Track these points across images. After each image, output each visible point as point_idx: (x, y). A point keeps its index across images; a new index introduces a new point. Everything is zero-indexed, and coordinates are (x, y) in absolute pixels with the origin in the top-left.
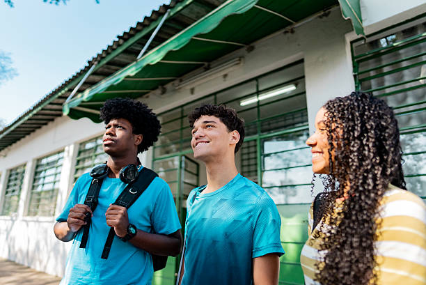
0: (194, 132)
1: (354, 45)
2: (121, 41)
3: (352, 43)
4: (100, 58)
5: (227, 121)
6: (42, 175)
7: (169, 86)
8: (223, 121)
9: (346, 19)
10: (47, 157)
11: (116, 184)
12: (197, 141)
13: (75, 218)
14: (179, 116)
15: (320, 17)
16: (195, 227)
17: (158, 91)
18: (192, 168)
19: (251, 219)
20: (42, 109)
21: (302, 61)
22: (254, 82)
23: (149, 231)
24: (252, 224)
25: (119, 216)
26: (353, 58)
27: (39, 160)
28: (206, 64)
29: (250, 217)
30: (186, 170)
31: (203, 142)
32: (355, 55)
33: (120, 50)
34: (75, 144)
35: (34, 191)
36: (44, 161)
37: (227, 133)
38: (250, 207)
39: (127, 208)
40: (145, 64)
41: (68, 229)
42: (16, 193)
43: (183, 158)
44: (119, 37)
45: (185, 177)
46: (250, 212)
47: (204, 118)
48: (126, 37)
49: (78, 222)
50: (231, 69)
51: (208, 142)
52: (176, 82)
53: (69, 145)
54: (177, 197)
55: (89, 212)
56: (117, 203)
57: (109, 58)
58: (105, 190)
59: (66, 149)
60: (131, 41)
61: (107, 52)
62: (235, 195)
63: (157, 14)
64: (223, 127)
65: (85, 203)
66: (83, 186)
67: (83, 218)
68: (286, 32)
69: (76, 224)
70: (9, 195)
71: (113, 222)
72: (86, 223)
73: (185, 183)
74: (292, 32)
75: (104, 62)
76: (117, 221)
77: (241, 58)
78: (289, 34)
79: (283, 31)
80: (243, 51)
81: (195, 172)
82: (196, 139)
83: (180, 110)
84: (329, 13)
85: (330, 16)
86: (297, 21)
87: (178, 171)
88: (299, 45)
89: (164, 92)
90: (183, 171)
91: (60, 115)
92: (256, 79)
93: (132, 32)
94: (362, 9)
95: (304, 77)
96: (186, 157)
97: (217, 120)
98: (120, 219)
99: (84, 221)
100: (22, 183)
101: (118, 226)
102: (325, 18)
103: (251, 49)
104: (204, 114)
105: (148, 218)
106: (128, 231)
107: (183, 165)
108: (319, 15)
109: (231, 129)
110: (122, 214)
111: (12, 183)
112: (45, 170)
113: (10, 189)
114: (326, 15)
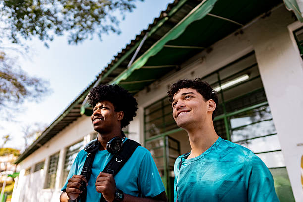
0: (174, 105)
1: (297, 34)
2: (117, 59)
3: (294, 32)
4: (104, 72)
5: (203, 91)
6: (70, 158)
7: (152, 86)
8: (199, 92)
9: (289, 10)
10: (73, 145)
11: (106, 155)
12: (179, 111)
13: (72, 187)
14: (161, 106)
15: (263, 18)
16: (185, 191)
17: (144, 91)
18: (174, 145)
19: (242, 179)
20: (69, 112)
21: (253, 53)
22: (216, 75)
23: (137, 195)
24: (244, 184)
25: (106, 182)
26: (298, 43)
27: (68, 148)
28: (177, 66)
29: (241, 177)
30: (170, 147)
31: (184, 111)
32: (299, 41)
33: (116, 65)
34: (91, 135)
35: (65, 170)
36: (72, 149)
37: (204, 102)
38: (239, 167)
39: (115, 175)
40: (133, 69)
41: (69, 198)
42: (54, 172)
43: (167, 138)
44: (115, 57)
45: (170, 153)
46: (239, 171)
47: (182, 91)
48: (120, 56)
49: (74, 191)
50: (196, 67)
51: (189, 111)
52: (157, 83)
53: (86, 136)
54: (165, 169)
55: (84, 182)
56: (105, 171)
57: (109, 72)
58: (96, 161)
59: (85, 138)
60: (123, 58)
61: (108, 69)
62: (221, 157)
63: (139, 37)
64: (200, 97)
65: (82, 174)
66: (81, 159)
67: (79, 187)
68: (236, 34)
69: (73, 192)
70: (50, 173)
71: (101, 188)
72: (82, 192)
73: (170, 157)
74: (242, 32)
75: (106, 75)
76: (104, 187)
77: (203, 58)
78: (239, 35)
79: (234, 33)
80: (204, 53)
81: (177, 148)
82: (178, 109)
83: (161, 102)
84: (270, 13)
85: (271, 16)
86: (244, 24)
87: (163, 148)
88: (248, 41)
89: (148, 90)
90: (168, 149)
91: (80, 116)
92: (217, 71)
93: (124, 52)
94: (299, 5)
95: (257, 64)
96: (170, 138)
97: (194, 91)
98: (107, 185)
99: (81, 190)
100: (58, 164)
101: (105, 191)
102: (267, 18)
103: (210, 51)
104: (182, 88)
105: (135, 183)
106: (116, 195)
107: (167, 143)
108: (262, 16)
109: (207, 98)
110: (109, 180)
111: (52, 165)
112: (72, 155)
113: (51, 170)
114: (268, 15)
